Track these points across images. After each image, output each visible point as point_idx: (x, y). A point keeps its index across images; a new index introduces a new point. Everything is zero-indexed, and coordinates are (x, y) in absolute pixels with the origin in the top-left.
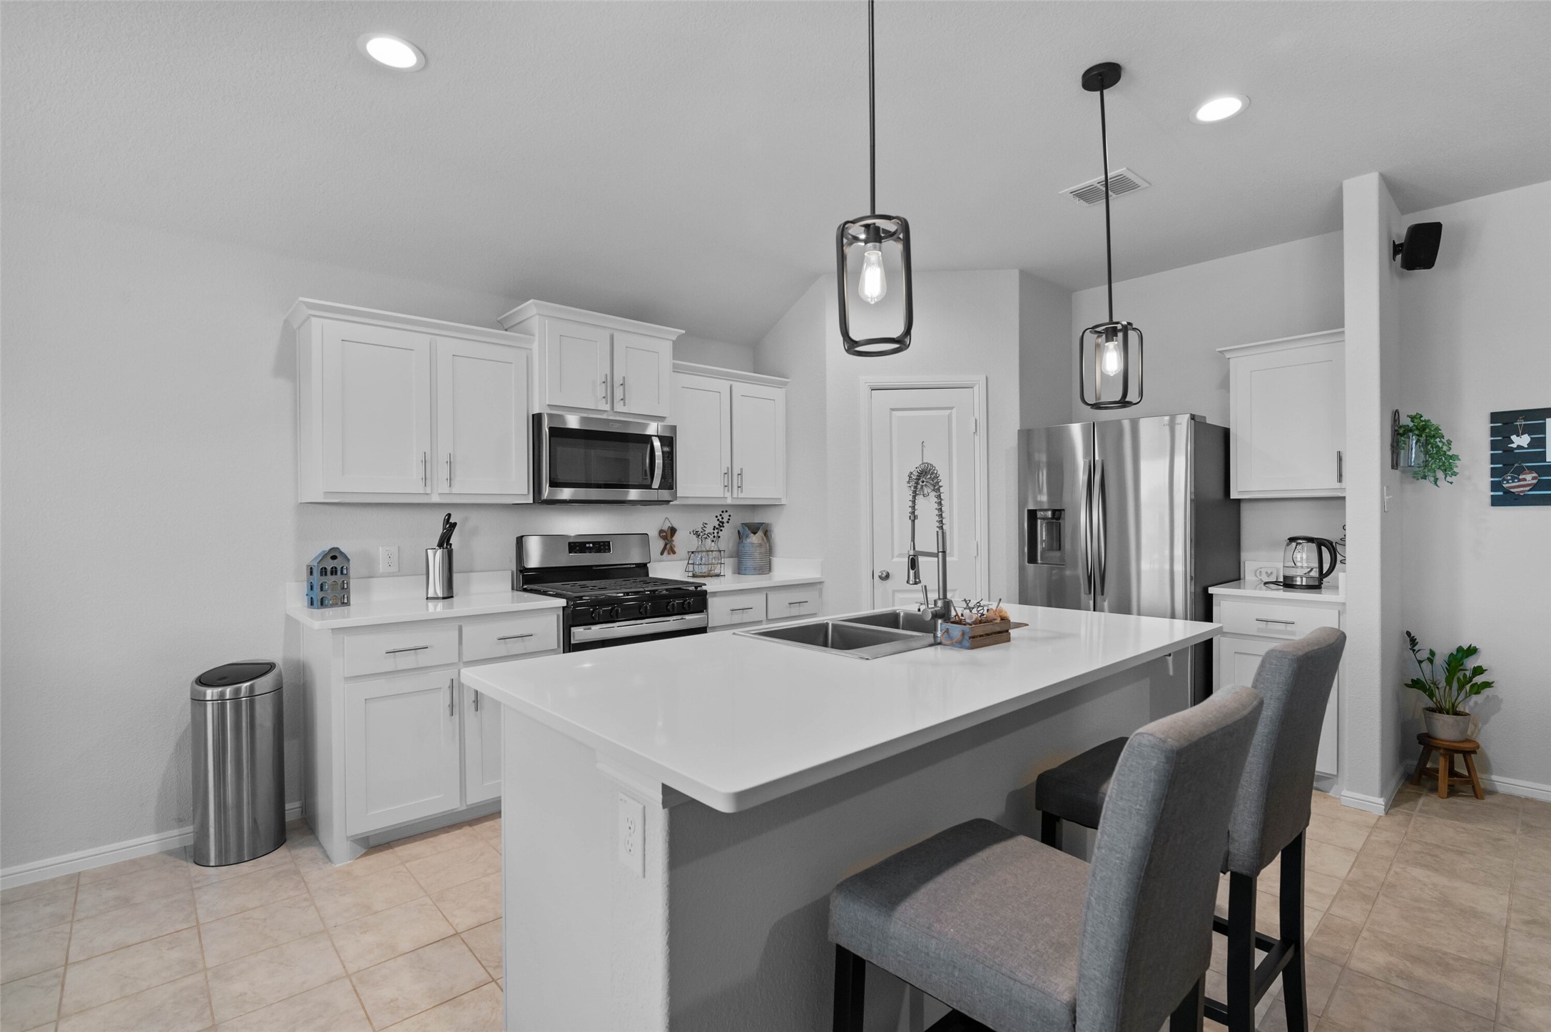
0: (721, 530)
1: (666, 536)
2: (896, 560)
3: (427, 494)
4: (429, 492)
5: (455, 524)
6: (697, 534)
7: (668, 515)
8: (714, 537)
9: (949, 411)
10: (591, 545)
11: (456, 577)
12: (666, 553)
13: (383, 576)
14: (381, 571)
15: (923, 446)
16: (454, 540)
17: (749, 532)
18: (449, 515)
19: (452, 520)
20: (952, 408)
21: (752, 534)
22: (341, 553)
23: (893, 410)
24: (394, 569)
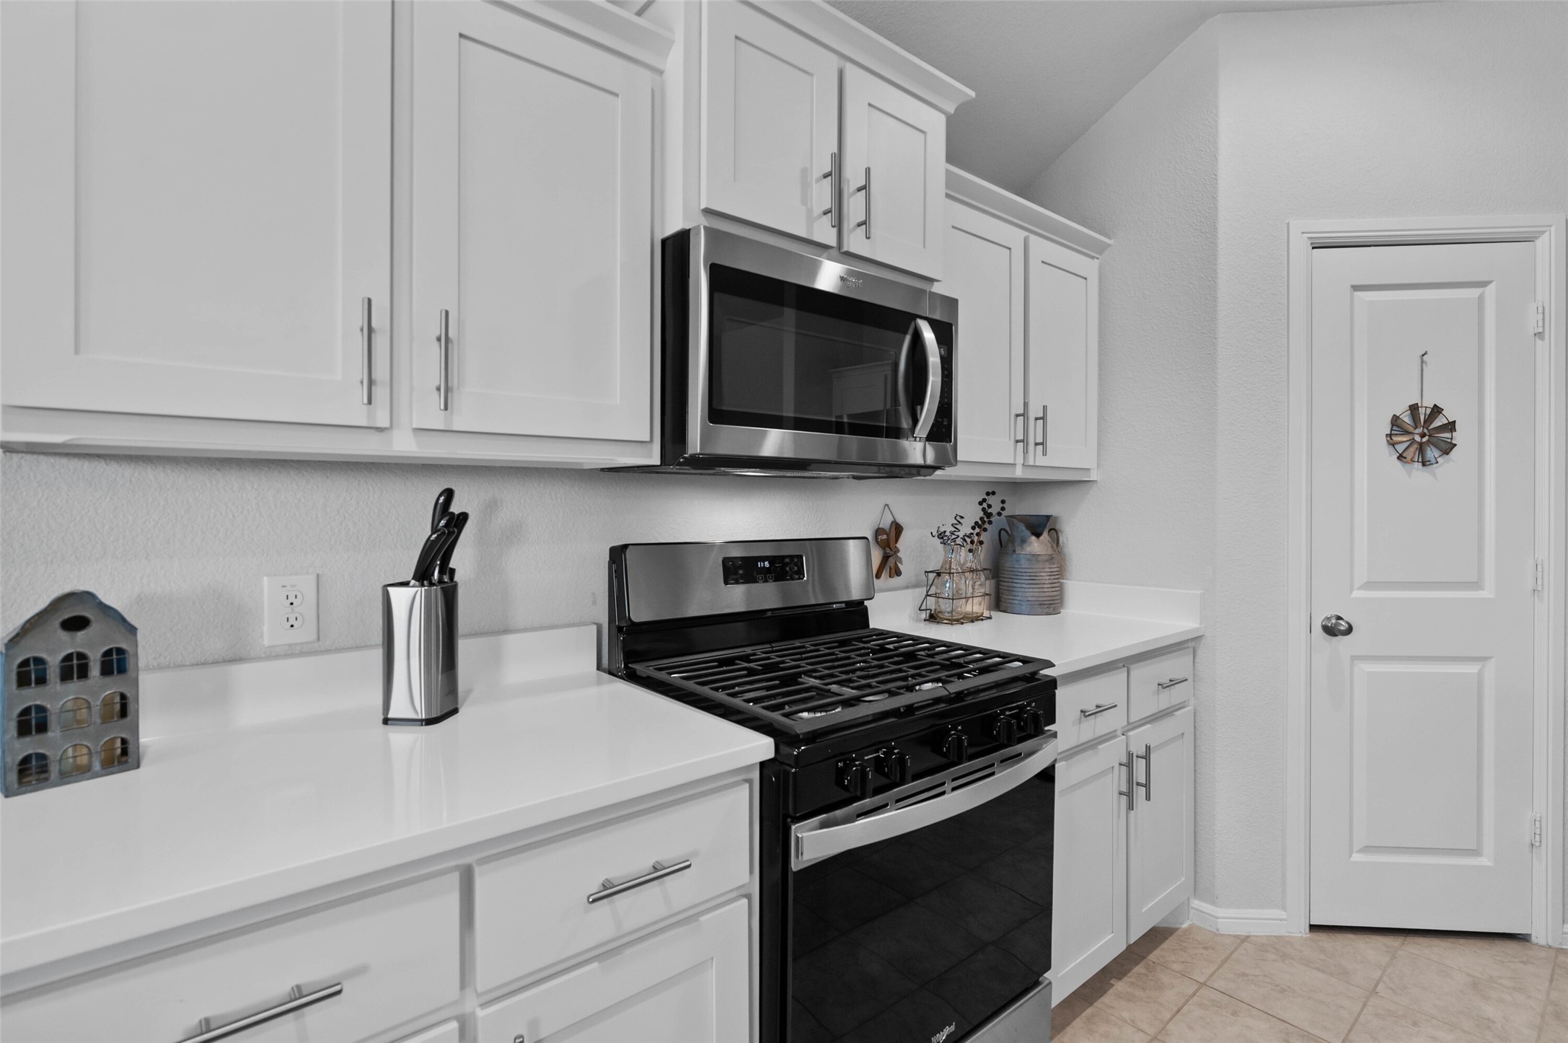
0: (985, 530)
1: (888, 541)
2: (1357, 594)
3: (380, 430)
4: (383, 421)
5: (463, 517)
6: (941, 536)
7: (889, 499)
8: (972, 542)
9: (1479, 291)
10: (767, 564)
11: (465, 648)
12: (885, 575)
13: (273, 655)
14: (266, 642)
15: (1422, 362)
16: (462, 559)
17: (1027, 533)
18: (449, 494)
19: (455, 508)
20: (1484, 284)
21: (1033, 538)
22: (107, 610)
23: (1356, 288)
24: (305, 634)
